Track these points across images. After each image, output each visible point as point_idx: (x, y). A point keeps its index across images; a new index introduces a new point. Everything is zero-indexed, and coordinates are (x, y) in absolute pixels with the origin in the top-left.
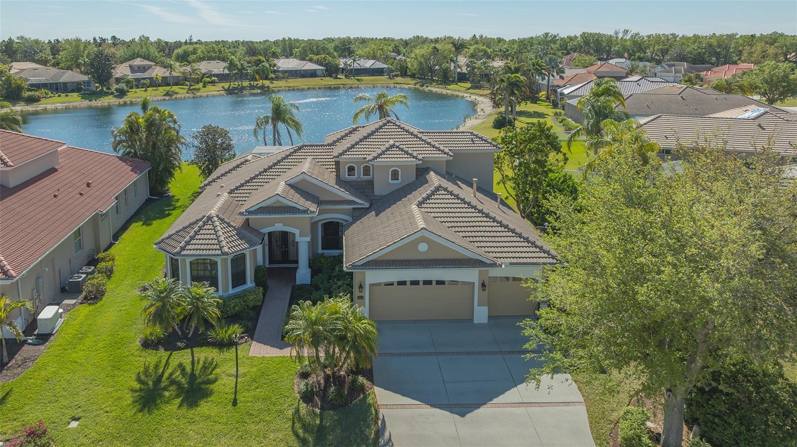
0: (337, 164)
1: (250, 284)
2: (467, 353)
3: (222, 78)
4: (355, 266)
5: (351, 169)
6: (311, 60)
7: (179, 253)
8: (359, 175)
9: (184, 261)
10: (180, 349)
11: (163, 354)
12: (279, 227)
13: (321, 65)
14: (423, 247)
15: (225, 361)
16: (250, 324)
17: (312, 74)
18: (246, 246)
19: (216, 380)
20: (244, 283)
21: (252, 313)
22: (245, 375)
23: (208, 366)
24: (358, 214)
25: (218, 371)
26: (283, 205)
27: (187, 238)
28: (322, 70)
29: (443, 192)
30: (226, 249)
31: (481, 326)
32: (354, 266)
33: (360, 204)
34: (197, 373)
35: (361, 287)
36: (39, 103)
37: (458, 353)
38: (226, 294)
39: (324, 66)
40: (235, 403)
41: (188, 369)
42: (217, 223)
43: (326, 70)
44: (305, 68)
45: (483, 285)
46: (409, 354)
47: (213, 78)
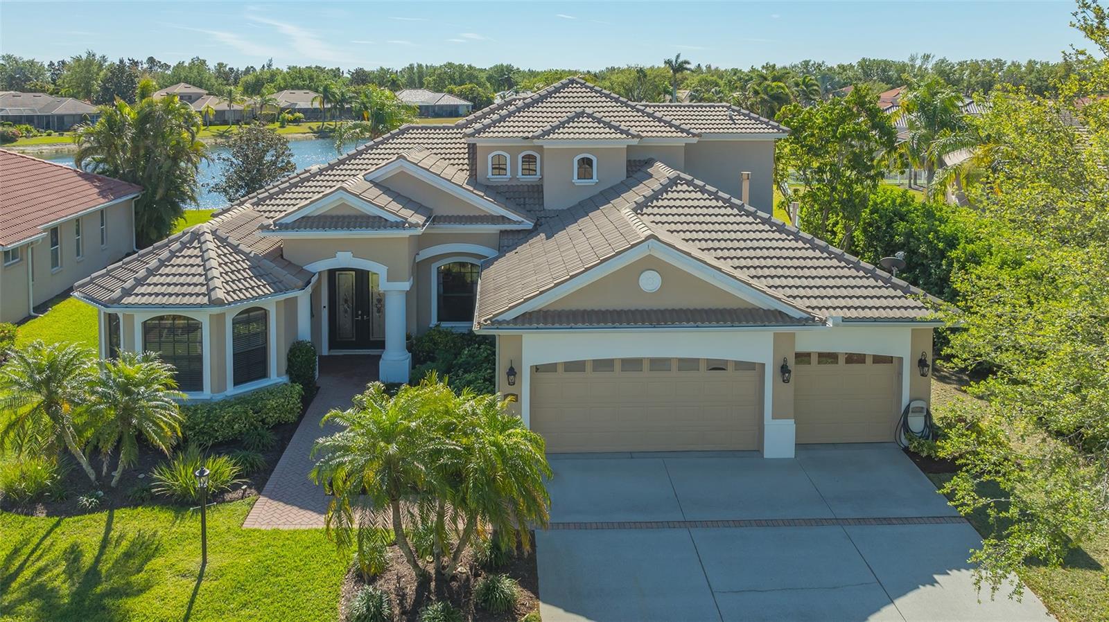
0: (472, 148)
1: (276, 375)
2: (759, 523)
4: (500, 323)
6: (451, 92)
7: (117, 301)
8: (515, 174)
9: (130, 318)
10: (83, 511)
11: (41, 521)
12: (344, 259)
13: (466, 98)
14: (650, 282)
15: (182, 539)
16: (260, 459)
17: (453, 112)
18: (268, 290)
19: (147, 587)
20: (264, 374)
21: (270, 437)
22: (220, 573)
23: (144, 550)
24: (509, 241)
25: (157, 562)
26: (352, 213)
27: (142, 273)
28: (468, 106)
29: (685, 187)
30: (220, 294)
31: (780, 464)
32: (495, 322)
33: (515, 222)
34: (104, 568)
35: (512, 372)
37: (738, 523)
38: (219, 397)
39: (469, 100)
41: (88, 559)
42: (211, 245)
43: (474, 107)
44: (441, 103)
45: (784, 369)
46: (622, 525)
47: (297, 114)
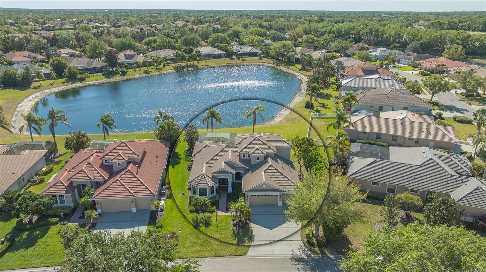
0: (240, 154)
1: (215, 193)
2: (275, 214)
3: (172, 60)
5: (244, 156)
6: (217, 47)
7: (196, 187)
8: (246, 157)
9: (197, 189)
10: (200, 213)
11: (196, 214)
12: (223, 177)
13: (223, 50)
14: (264, 186)
15: (213, 216)
16: (217, 206)
17: (219, 56)
18: (215, 184)
19: (211, 221)
20: (214, 193)
21: (217, 202)
22: (218, 220)
23: (209, 218)
24: (247, 172)
25: (211, 219)
26: (224, 171)
27: (198, 182)
28: (224, 54)
30: (209, 185)
31: (280, 206)
32: (246, 191)
33: (247, 168)
34: (206, 219)
35: (247, 196)
36: (86, 81)
37: (273, 214)
38: (210, 197)
39: (225, 51)
40: (217, 227)
41: (204, 218)
42: (206, 177)
43: (226, 54)
45: (281, 196)
46: (260, 215)
47: (168, 62)
